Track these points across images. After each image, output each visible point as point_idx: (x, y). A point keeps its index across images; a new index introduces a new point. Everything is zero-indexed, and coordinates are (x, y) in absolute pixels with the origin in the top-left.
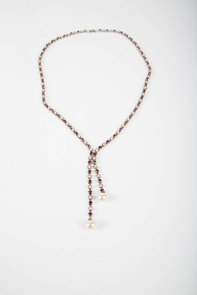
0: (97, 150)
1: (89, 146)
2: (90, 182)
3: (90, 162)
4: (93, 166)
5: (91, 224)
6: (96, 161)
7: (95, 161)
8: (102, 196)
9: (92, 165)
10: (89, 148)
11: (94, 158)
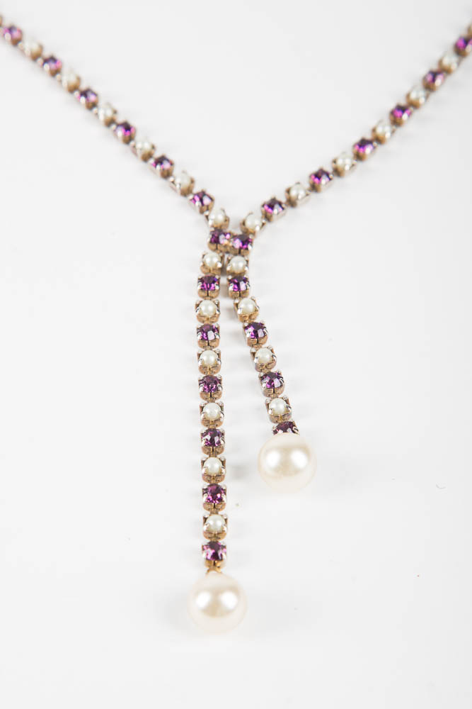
0: (254, 222)
1: (202, 200)
2: (211, 385)
3: (208, 283)
4: (229, 310)
5: (216, 593)
6: (250, 275)
7: (238, 279)
8: (286, 451)
9: (226, 303)
10: (204, 209)
11: (236, 264)
